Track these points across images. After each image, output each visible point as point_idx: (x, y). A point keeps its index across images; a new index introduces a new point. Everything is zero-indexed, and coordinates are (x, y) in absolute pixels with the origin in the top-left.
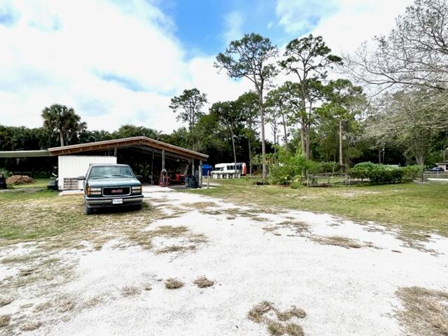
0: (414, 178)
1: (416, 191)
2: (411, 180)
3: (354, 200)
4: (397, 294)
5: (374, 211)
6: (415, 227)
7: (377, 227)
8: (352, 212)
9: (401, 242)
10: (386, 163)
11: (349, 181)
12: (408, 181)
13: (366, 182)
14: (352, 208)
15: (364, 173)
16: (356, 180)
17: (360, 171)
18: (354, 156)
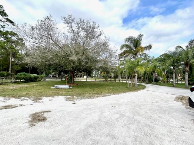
0: (41, 80)
1: (41, 84)
2: (40, 80)
3: (16, 90)
4: (30, 116)
5: (25, 93)
6: (39, 96)
7: (25, 98)
8: (15, 95)
9: (33, 102)
10: (31, 73)
11: (14, 81)
12: (39, 81)
13: (22, 81)
14: (15, 93)
15: (22, 77)
16: (17, 80)
17: (20, 77)
18: (17, 69)
